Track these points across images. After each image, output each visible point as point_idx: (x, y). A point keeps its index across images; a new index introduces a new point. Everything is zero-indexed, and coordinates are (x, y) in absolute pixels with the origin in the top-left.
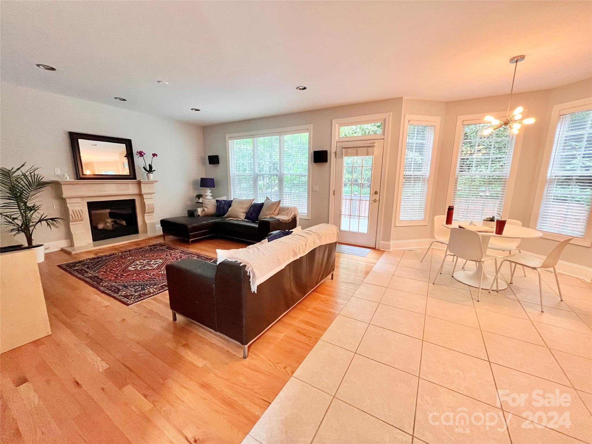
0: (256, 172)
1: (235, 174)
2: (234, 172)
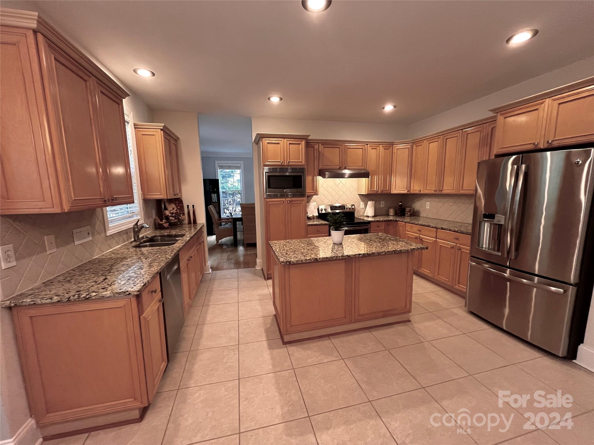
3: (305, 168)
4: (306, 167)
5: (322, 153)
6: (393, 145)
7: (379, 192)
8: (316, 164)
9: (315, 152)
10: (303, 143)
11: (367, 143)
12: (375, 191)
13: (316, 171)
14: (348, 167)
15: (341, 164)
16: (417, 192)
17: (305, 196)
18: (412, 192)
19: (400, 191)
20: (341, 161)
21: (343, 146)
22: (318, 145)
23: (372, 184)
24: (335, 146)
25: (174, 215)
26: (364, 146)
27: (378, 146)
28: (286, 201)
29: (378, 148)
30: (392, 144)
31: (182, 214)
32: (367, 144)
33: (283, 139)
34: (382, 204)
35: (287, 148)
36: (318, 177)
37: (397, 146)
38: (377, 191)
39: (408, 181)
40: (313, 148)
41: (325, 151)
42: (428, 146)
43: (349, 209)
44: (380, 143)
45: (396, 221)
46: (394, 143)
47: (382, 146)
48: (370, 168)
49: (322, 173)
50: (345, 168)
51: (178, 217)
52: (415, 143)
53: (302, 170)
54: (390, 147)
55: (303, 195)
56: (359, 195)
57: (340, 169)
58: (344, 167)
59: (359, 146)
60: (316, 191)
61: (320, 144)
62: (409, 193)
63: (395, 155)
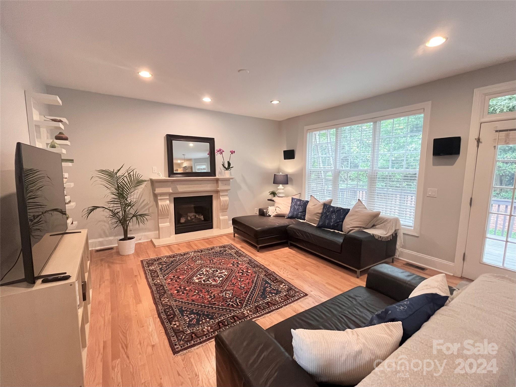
0: (337, 168)
1: (311, 169)
2: (309, 168)
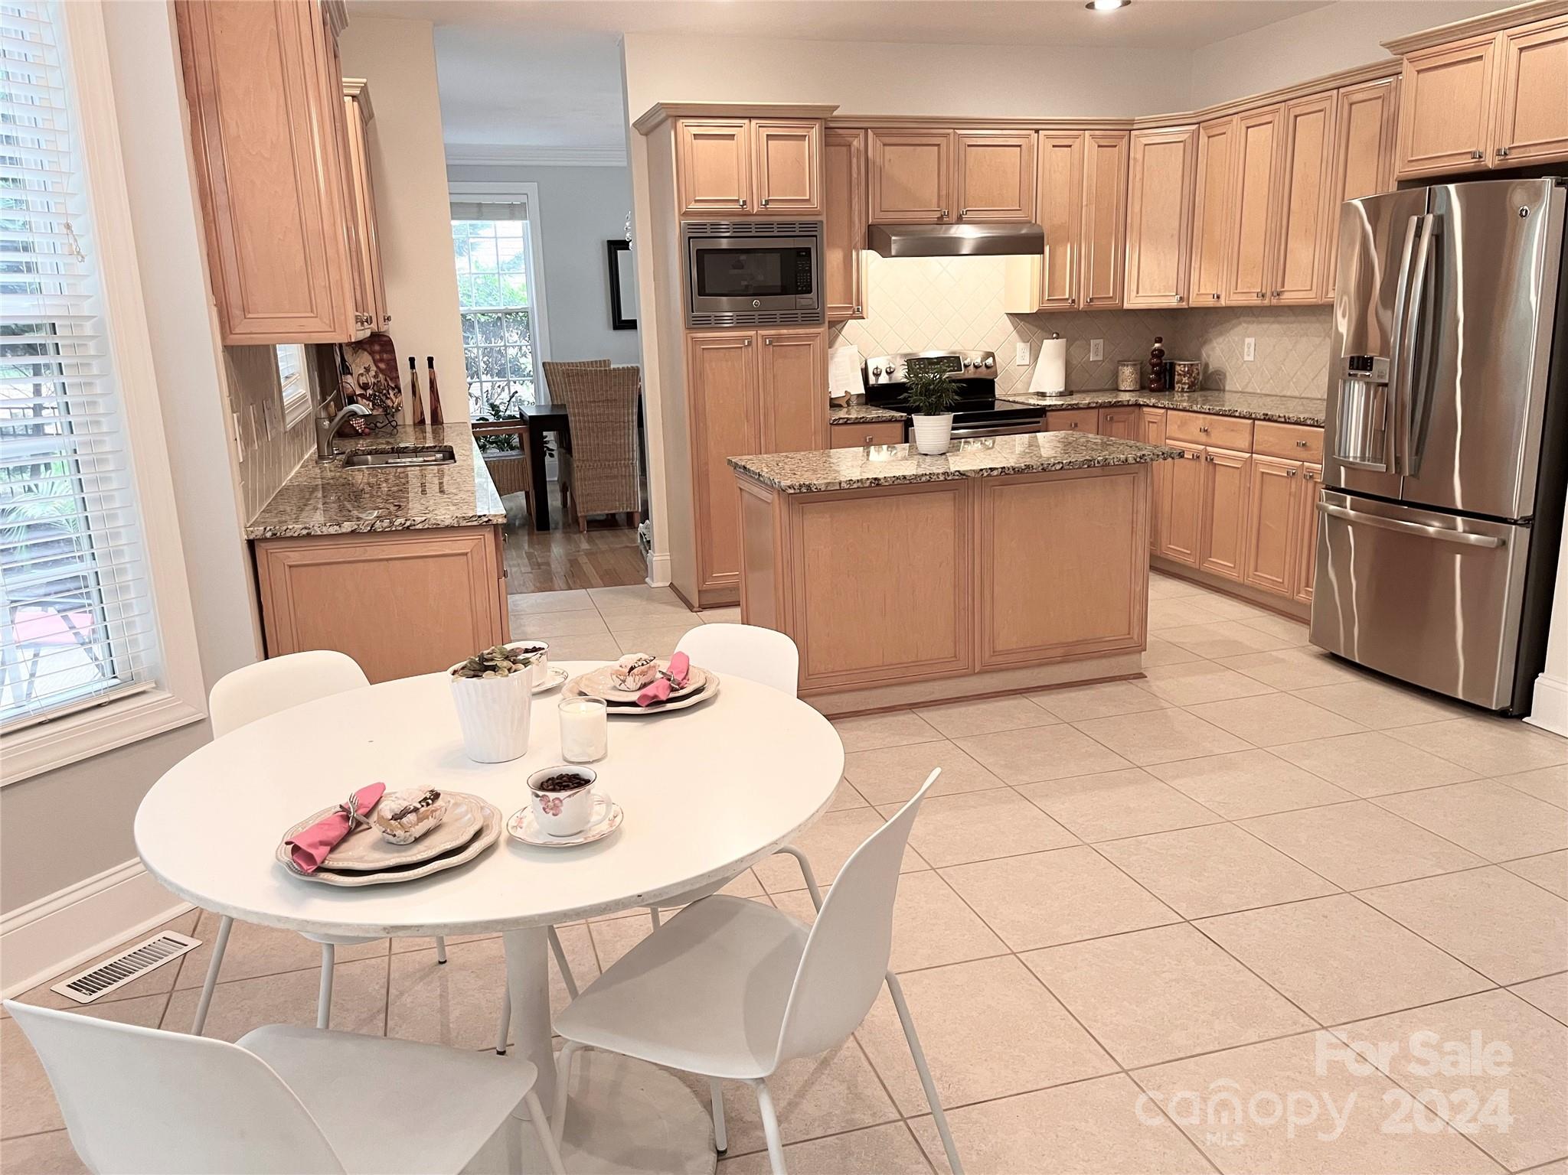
3: (822, 222)
4: (823, 218)
5: (878, 164)
6: (1130, 130)
7: (1082, 306)
8: (856, 207)
9: (854, 160)
10: (815, 133)
11: (1037, 127)
12: (1067, 299)
13: (859, 233)
14: (970, 215)
15: (943, 204)
16: (1209, 302)
17: (824, 323)
18: (1195, 301)
19: (1154, 300)
20: (944, 193)
21: (952, 136)
22: (862, 136)
23: (1051, 274)
24: (925, 140)
25: (370, 392)
26: (1028, 136)
27: (1077, 137)
28: (760, 339)
29: (1076, 144)
30: (1126, 128)
31: (393, 389)
32: (1037, 131)
33: (746, 121)
34: (1096, 351)
35: (758, 152)
36: (863, 251)
37: (1146, 136)
38: (1073, 301)
39: (1183, 259)
40: (844, 149)
41: (887, 157)
42: (1243, 135)
43: (976, 367)
44: (1082, 126)
45: (1138, 405)
46: (1132, 122)
47: (1093, 137)
48: (1050, 215)
49: (876, 239)
50: (960, 220)
51: (381, 400)
52: (1205, 123)
53: (811, 229)
54: (1122, 137)
55: (814, 317)
56: (1010, 315)
57: (940, 222)
58: (954, 217)
59: (1010, 136)
60: (859, 303)
61: (869, 130)
62: (1184, 305)
63: (1139, 168)
